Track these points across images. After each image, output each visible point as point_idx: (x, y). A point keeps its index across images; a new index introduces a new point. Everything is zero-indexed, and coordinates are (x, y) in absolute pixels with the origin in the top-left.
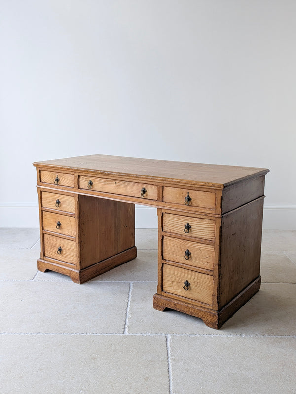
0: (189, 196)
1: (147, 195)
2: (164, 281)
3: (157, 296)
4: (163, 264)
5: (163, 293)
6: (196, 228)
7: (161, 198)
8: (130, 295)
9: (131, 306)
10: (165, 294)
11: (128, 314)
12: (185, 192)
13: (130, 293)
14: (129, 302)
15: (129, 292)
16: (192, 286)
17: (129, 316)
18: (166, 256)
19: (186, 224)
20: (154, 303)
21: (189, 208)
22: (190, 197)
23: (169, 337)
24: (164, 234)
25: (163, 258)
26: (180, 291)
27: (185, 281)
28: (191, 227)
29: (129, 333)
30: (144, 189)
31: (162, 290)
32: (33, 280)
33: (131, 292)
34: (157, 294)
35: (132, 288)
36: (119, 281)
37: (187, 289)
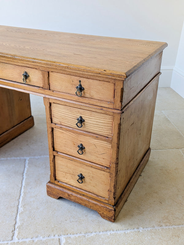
0: (81, 85)
1: (30, 81)
2: (56, 171)
3: (50, 185)
4: (54, 156)
5: (56, 182)
6: (90, 122)
7: (47, 86)
8: (25, 177)
9: (25, 193)
10: (58, 184)
11: (20, 206)
12: (76, 80)
13: (25, 174)
14: (23, 187)
15: (23, 173)
16: (87, 179)
17: (21, 209)
18: (57, 147)
19: (79, 117)
20: (48, 191)
21: (81, 99)
22: (83, 86)
23: (63, 239)
24: (53, 126)
25: (54, 150)
26: (73, 182)
27: (79, 174)
28: (84, 121)
29: (19, 239)
30: (26, 73)
31: (55, 179)
33: (25, 172)
34: (49, 182)
35: (27, 166)
36: (15, 158)
37: (81, 182)
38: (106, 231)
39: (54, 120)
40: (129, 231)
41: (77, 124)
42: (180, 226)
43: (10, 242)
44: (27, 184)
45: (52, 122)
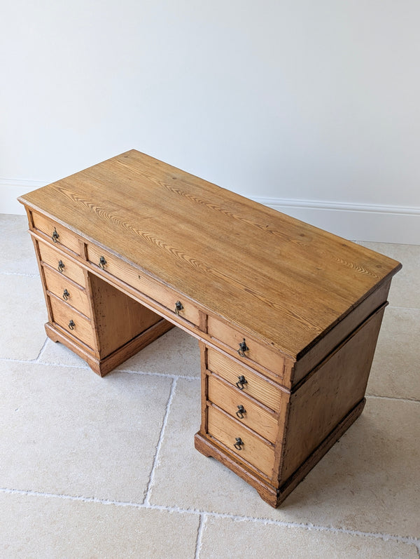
0: (245, 344)
1: (184, 314)
2: (209, 423)
3: (199, 437)
4: (208, 407)
5: (207, 436)
6: (254, 386)
7: (204, 329)
8: (168, 410)
9: (166, 438)
10: (210, 439)
11: (157, 458)
12: (239, 336)
13: (169, 406)
14: (164, 428)
15: (168, 403)
17: (158, 462)
18: (212, 397)
19: (240, 376)
20: (196, 444)
21: (244, 359)
22: (247, 345)
23: (205, 516)
24: (209, 373)
25: (207, 399)
26: (230, 444)
27: (237, 437)
28: (247, 382)
29: (151, 505)
30: (180, 303)
31: (207, 433)
32: (38, 360)
33: (170, 402)
34: (199, 433)
35: (174, 393)
36: (159, 374)
37: (239, 448)
38: (263, 518)
39: (210, 367)
40: (292, 526)
41: (237, 384)
42: (367, 535)
43: (140, 506)
44: (171, 424)
45: (207, 368)
